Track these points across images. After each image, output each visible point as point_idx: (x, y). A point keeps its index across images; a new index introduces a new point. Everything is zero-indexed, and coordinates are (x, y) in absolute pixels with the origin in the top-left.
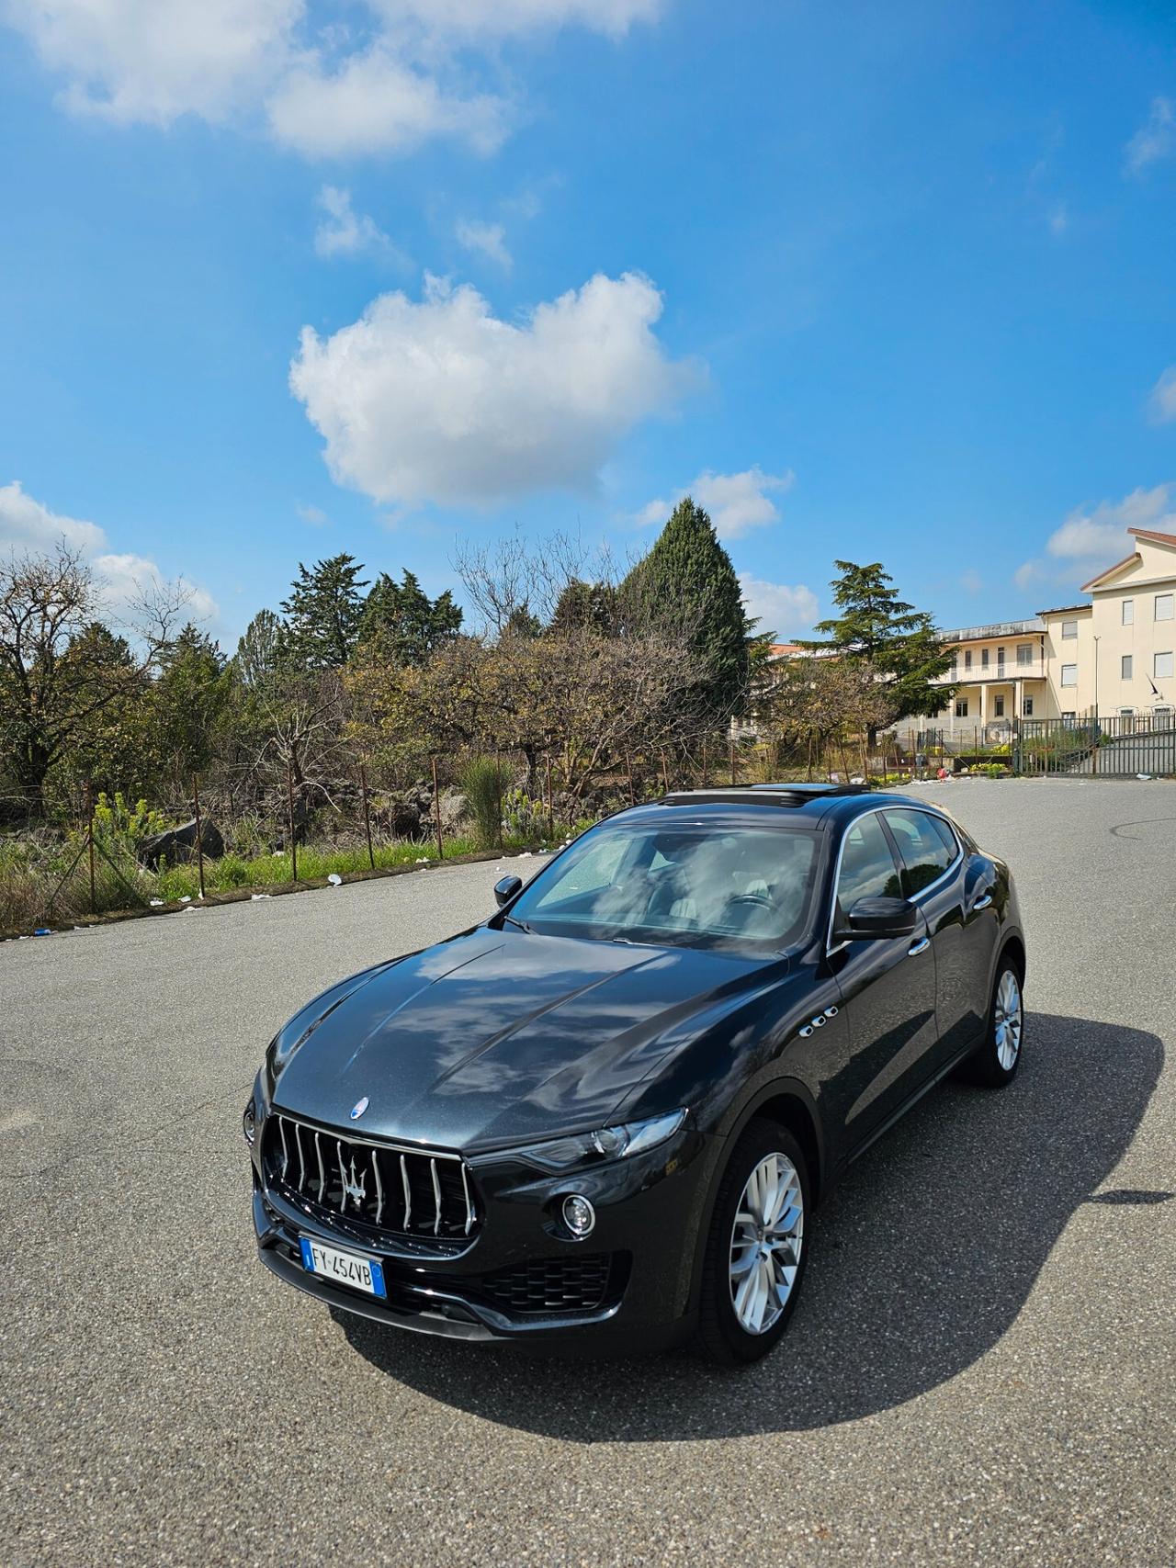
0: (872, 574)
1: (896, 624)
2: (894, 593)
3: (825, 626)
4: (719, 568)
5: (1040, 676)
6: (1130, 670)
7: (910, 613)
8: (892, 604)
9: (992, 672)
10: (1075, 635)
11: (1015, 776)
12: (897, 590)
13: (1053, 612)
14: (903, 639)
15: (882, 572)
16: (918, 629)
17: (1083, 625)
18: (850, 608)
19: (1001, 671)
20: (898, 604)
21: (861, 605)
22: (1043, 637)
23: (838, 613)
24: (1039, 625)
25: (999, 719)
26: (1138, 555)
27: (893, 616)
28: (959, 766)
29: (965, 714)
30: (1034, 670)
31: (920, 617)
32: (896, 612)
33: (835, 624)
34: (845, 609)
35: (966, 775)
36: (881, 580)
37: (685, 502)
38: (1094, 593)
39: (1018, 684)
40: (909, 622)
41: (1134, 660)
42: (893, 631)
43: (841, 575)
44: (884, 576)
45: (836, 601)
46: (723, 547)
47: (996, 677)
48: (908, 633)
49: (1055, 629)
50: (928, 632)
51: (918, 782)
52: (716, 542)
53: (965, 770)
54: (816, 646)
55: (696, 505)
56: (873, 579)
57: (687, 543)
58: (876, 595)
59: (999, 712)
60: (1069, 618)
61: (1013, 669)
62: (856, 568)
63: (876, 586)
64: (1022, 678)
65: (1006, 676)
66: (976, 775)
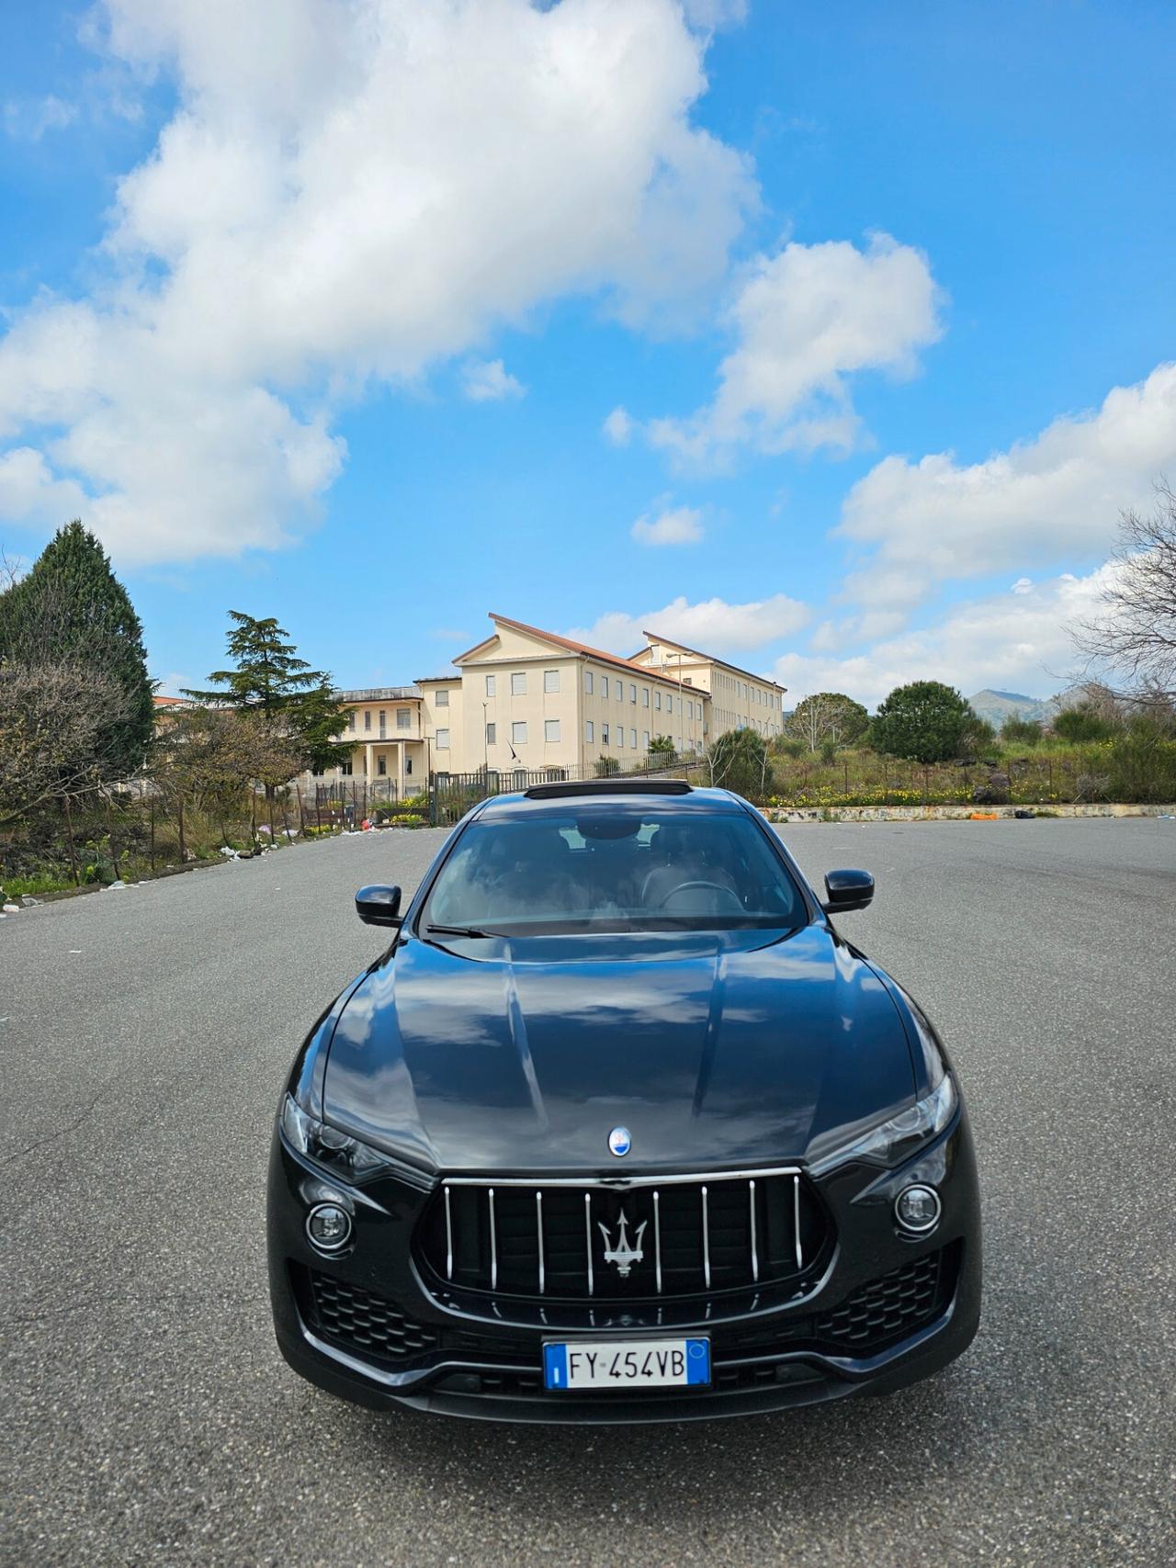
0: (266, 626)
1: (294, 679)
2: (291, 649)
3: (218, 677)
4: (117, 601)
5: (417, 738)
6: (494, 736)
7: (306, 670)
8: (289, 660)
9: (374, 734)
10: (447, 704)
11: (432, 826)
12: (295, 648)
13: (427, 681)
14: (299, 696)
15: (278, 627)
16: (315, 686)
17: (454, 695)
18: (245, 661)
19: (382, 733)
20: (294, 660)
21: (257, 658)
22: (419, 702)
23: (232, 665)
24: (417, 693)
25: (382, 778)
26: (497, 637)
27: (291, 672)
28: (380, 817)
29: (350, 773)
30: (412, 733)
31: (317, 674)
32: (292, 668)
33: (228, 675)
34: (240, 661)
35: (387, 826)
36: (277, 635)
37: (74, 525)
38: (463, 667)
39: (400, 745)
40: (307, 678)
41: (497, 727)
42: (290, 686)
43: (236, 626)
44: (280, 632)
45: (229, 653)
46: (119, 579)
47: (379, 738)
48: (305, 690)
49: (429, 696)
50: (325, 690)
51: (347, 833)
52: (111, 572)
53: (386, 821)
54: (211, 696)
55: (86, 530)
56: (269, 633)
57: (77, 570)
58: (273, 649)
59: (382, 772)
60: (441, 687)
61: (393, 732)
62: (252, 621)
63: (272, 640)
64: (403, 740)
65: (387, 738)
66: (397, 826)
